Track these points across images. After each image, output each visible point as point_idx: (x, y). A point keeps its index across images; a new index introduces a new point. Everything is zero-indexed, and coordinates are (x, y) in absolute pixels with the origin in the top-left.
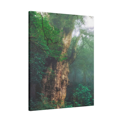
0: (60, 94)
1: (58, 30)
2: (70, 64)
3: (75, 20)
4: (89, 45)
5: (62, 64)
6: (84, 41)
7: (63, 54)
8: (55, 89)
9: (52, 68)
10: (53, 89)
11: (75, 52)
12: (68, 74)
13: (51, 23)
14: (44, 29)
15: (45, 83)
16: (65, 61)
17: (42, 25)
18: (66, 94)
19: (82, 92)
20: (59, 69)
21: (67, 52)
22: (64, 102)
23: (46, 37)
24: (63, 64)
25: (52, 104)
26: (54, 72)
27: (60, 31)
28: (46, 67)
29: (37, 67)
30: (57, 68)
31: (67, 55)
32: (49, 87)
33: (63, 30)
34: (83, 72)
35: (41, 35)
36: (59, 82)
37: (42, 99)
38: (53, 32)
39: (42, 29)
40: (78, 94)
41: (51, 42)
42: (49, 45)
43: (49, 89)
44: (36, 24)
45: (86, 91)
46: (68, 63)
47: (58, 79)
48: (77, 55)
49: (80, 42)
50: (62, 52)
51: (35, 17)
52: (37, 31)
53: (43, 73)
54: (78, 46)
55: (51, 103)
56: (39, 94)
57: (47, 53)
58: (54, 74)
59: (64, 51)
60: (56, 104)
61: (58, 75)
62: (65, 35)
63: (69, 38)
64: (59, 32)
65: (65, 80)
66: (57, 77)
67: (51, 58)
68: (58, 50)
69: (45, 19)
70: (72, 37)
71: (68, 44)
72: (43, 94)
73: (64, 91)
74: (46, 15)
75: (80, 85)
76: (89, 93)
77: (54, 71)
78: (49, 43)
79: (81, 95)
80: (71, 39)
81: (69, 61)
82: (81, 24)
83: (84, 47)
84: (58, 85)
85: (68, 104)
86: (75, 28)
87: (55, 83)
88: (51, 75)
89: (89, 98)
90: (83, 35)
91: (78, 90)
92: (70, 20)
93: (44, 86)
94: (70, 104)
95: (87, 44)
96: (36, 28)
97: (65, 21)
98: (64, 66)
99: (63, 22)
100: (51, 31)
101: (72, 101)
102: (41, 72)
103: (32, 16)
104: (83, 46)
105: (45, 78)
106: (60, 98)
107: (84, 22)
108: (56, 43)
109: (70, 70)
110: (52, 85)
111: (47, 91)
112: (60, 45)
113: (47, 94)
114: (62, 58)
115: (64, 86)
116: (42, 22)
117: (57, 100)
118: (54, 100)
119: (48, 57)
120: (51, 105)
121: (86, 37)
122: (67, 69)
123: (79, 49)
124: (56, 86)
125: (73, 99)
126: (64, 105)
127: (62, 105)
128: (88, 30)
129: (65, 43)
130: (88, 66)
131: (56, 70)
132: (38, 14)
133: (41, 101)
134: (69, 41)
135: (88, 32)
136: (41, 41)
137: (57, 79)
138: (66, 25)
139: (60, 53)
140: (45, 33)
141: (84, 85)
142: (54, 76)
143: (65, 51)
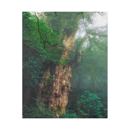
0: (59, 101)
1: (58, 31)
2: (73, 68)
3: (79, 19)
4: (99, 47)
5: (62, 68)
6: (92, 43)
7: (64, 57)
8: (54, 95)
9: (50, 72)
10: (51, 94)
11: (79, 55)
12: (71, 79)
13: (49, 25)
14: (40, 31)
15: (41, 88)
16: (66, 65)
17: (38, 28)
18: (67, 101)
19: (89, 100)
20: (59, 73)
21: (69, 55)
22: (65, 110)
23: (43, 39)
24: (64, 68)
25: (50, 110)
26: (53, 77)
27: (60, 32)
28: (43, 72)
29: (32, 71)
30: (56, 72)
31: (69, 58)
32: (47, 93)
33: (64, 31)
34: (90, 78)
35: (37, 38)
36: (58, 88)
37: (38, 105)
38: (51, 34)
39: (38, 32)
40: (84, 102)
41: (48, 45)
42: (46, 48)
43: (46, 94)
44: (31, 27)
45: (94, 99)
46: (70, 67)
47: (58, 84)
48: (82, 58)
49: (87, 43)
50: (63, 55)
51: (29, 19)
52: (32, 34)
53: (39, 78)
54: (84, 48)
55: (48, 109)
56: (34, 99)
57: (44, 56)
58: (53, 79)
59: (64, 55)
60: (54, 112)
61: (58, 80)
62: (66, 37)
63: (72, 40)
64: (59, 34)
65: (66, 85)
66: (56, 82)
67: (48, 62)
68: (58, 54)
69: (42, 20)
70: (76, 38)
71: (70, 46)
72: (39, 100)
73: (65, 97)
74: (43, 17)
75: (86, 92)
76: (99, 101)
77: (53, 75)
78: (46, 45)
79: (87, 103)
80: (74, 41)
81: (71, 65)
82: (87, 23)
83: (92, 49)
84: (57, 91)
85: (70, 112)
86: (79, 28)
87: (54, 88)
88: (49, 80)
89: (98, 107)
90: (91, 35)
91: (84, 97)
92: (72, 20)
93: (40, 91)
94: (73, 112)
95: (96, 46)
96: (30, 31)
97: (67, 21)
98: (65, 71)
99: (64, 22)
100: (49, 33)
101: (75, 109)
102: (36, 77)
103: (26, 18)
104: (90, 48)
105: (41, 83)
106: (60, 105)
107: (91, 21)
108: (55, 45)
109: (73, 75)
110: (50, 90)
111: (44, 96)
112: (60, 48)
113: (43, 100)
114: (63, 61)
115: (65, 93)
116: (38, 24)
117: (56, 107)
118: (52, 107)
119: (46, 60)
120: (49, 112)
121: (94, 37)
122: (69, 74)
123: (84, 51)
124: (54, 91)
125: (76, 107)
126: (65, 112)
127: (63, 113)
128: (97, 30)
129: (67, 45)
130: (98, 71)
131: (55, 74)
132: (33, 16)
133: (37, 106)
134: (72, 43)
135: (97, 32)
136: (37, 45)
137: (56, 84)
138: (68, 26)
139: (61, 56)
140: (42, 35)
141: (92, 92)
142: (53, 81)
143: (66, 54)
